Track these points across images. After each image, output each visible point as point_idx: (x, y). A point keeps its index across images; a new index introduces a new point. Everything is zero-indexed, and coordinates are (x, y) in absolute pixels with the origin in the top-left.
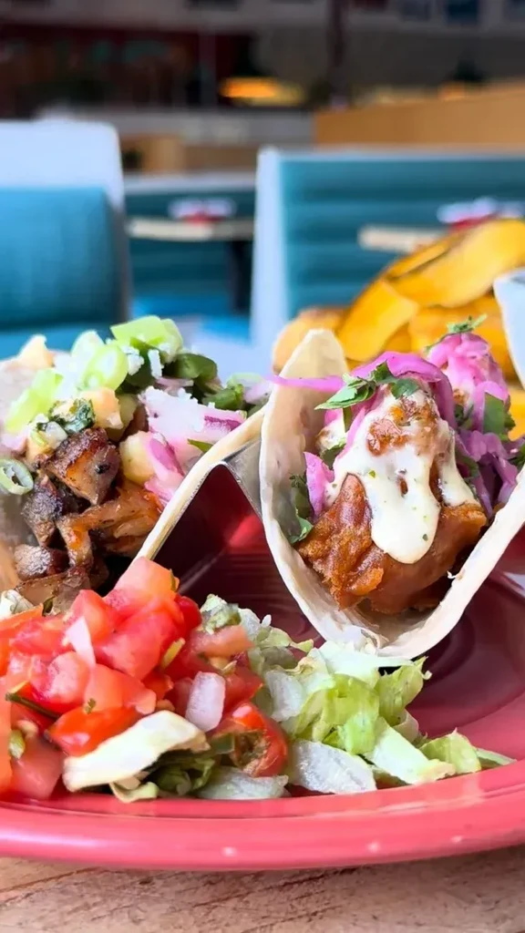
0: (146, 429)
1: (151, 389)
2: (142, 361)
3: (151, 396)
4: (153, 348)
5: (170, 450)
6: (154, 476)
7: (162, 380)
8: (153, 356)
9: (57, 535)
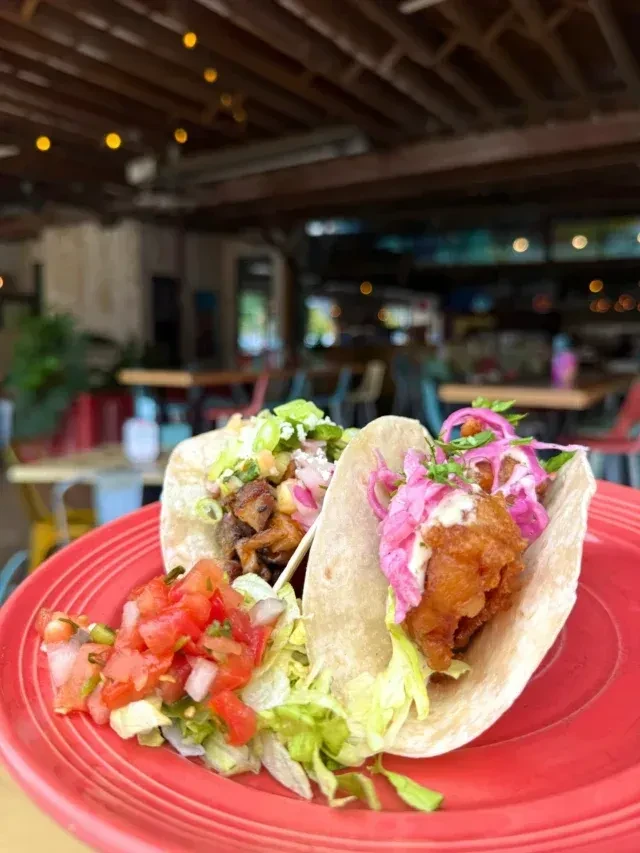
0: (294, 477)
1: (299, 450)
2: (292, 430)
3: (299, 455)
4: (300, 423)
5: (308, 491)
6: (296, 510)
7: (305, 444)
8: (300, 428)
9: (235, 552)
